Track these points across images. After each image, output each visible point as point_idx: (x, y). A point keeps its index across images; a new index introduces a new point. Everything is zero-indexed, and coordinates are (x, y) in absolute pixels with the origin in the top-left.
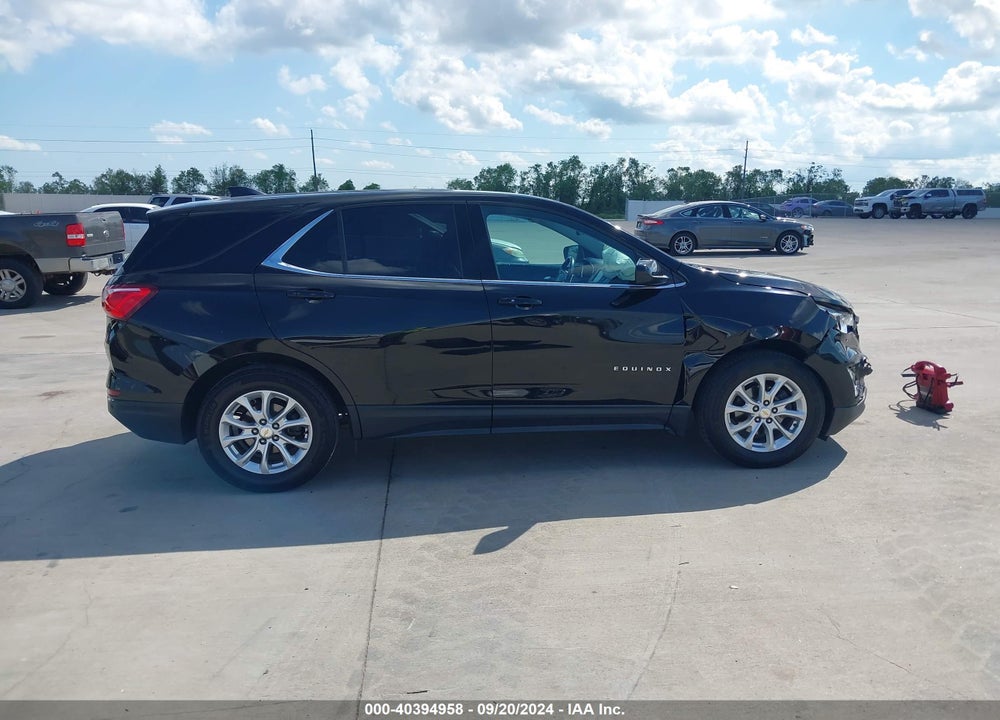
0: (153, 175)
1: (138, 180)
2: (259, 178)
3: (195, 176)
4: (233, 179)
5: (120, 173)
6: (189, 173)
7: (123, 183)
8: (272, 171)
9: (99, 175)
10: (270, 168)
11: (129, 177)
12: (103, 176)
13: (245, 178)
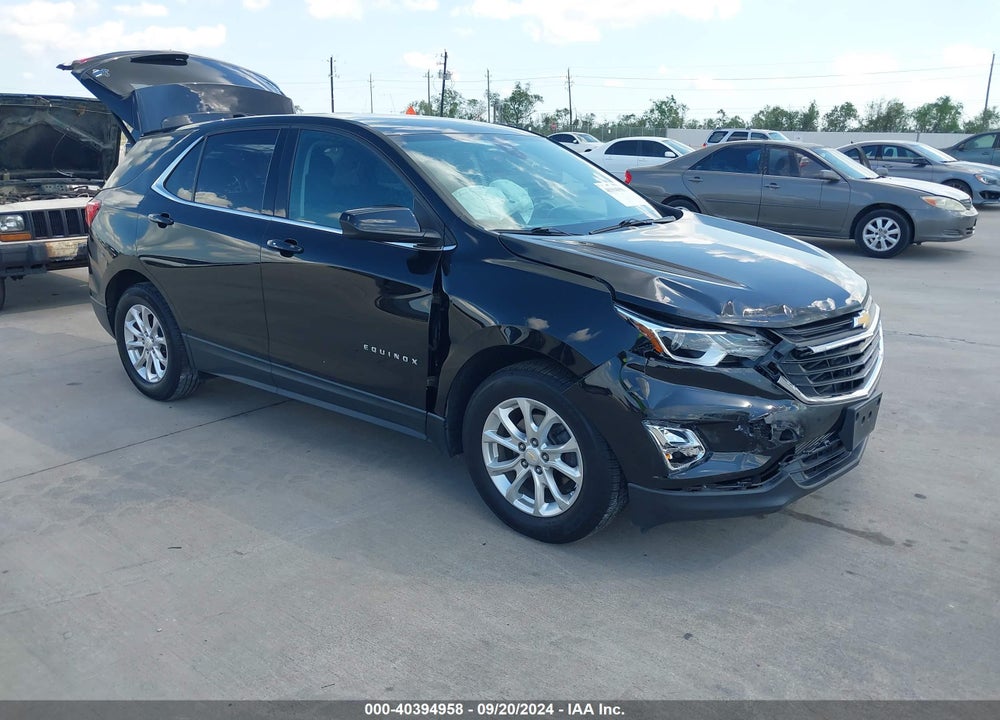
0: (806, 111)
1: (790, 116)
2: (919, 112)
3: (848, 110)
4: (888, 113)
5: (776, 109)
6: (842, 107)
7: (777, 119)
8: (936, 105)
9: (757, 112)
10: (934, 101)
11: (783, 113)
12: (762, 112)
13: (903, 112)
